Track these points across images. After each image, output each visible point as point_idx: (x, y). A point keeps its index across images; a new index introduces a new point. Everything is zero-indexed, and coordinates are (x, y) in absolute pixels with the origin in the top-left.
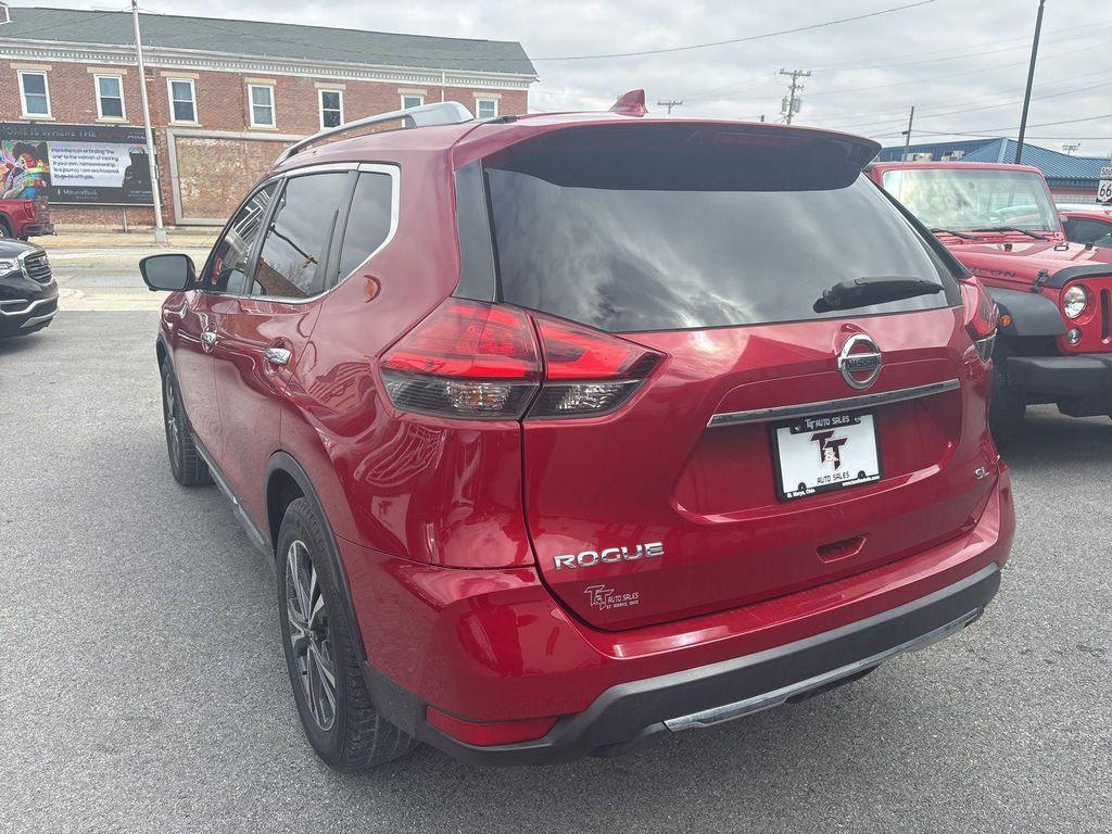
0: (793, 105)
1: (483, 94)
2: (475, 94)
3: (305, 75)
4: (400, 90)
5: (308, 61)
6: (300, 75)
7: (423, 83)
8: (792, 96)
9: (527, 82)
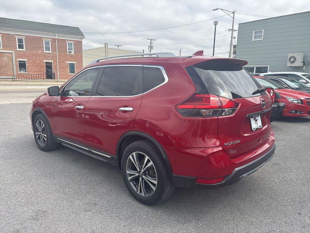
0: (151, 47)
1: (69, 41)
2: (66, 41)
3: (12, 33)
4: (43, 39)
5: (13, 29)
6: (10, 33)
7: (50, 37)
8: (151, 45)
9: (82, 38)
